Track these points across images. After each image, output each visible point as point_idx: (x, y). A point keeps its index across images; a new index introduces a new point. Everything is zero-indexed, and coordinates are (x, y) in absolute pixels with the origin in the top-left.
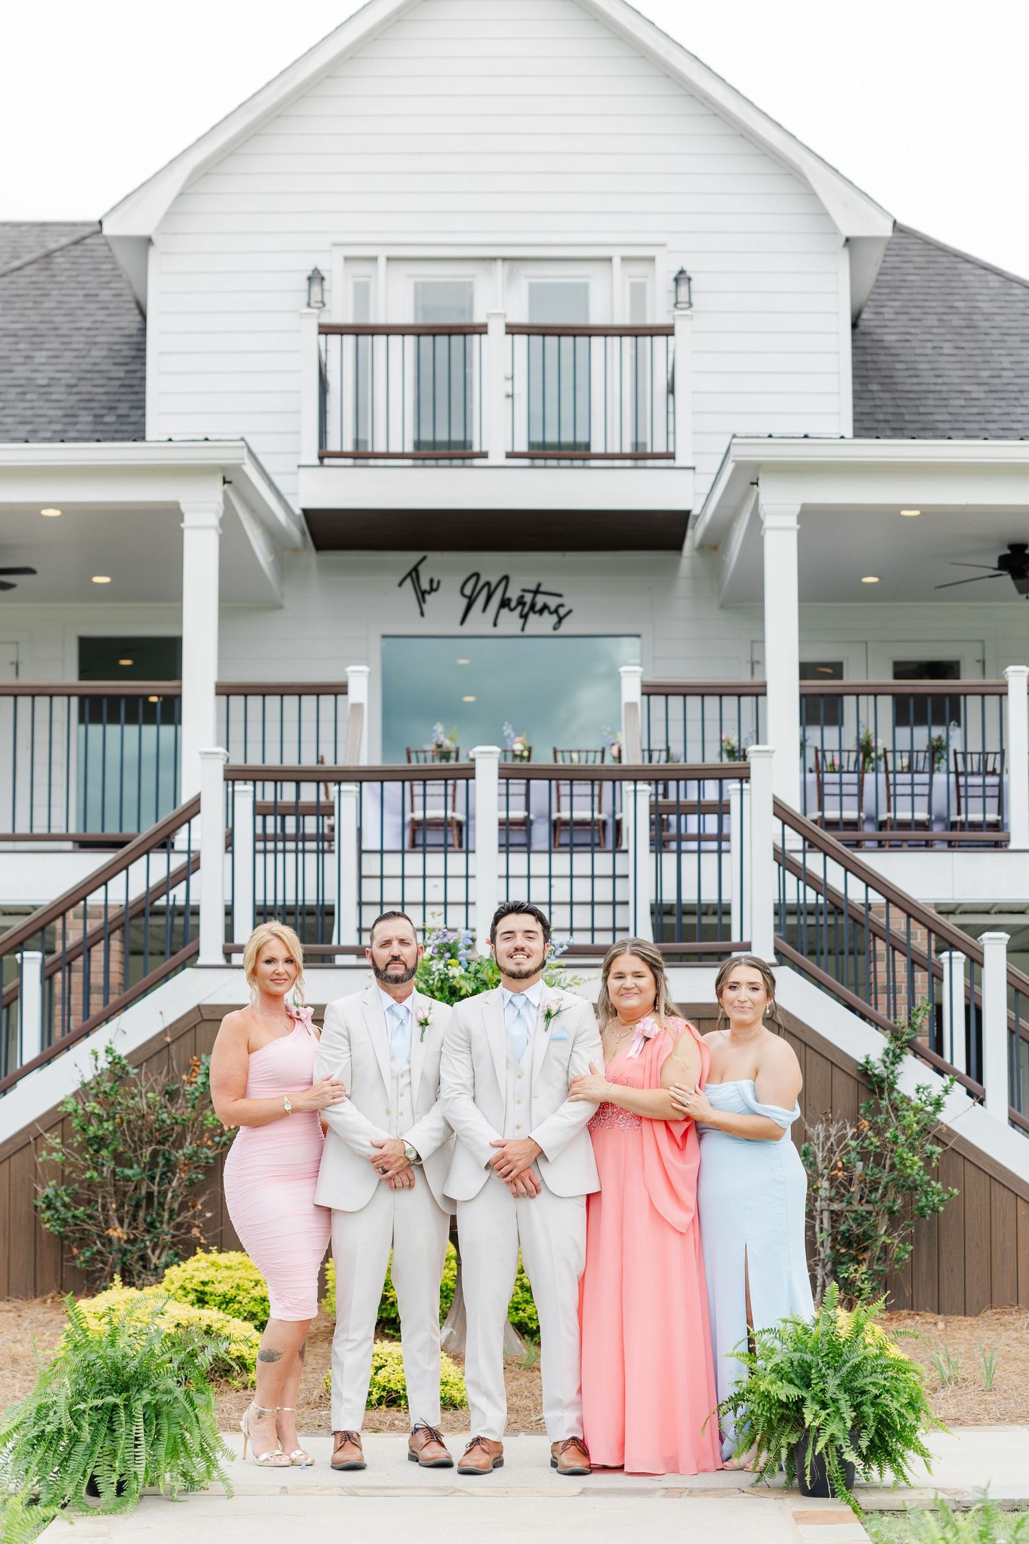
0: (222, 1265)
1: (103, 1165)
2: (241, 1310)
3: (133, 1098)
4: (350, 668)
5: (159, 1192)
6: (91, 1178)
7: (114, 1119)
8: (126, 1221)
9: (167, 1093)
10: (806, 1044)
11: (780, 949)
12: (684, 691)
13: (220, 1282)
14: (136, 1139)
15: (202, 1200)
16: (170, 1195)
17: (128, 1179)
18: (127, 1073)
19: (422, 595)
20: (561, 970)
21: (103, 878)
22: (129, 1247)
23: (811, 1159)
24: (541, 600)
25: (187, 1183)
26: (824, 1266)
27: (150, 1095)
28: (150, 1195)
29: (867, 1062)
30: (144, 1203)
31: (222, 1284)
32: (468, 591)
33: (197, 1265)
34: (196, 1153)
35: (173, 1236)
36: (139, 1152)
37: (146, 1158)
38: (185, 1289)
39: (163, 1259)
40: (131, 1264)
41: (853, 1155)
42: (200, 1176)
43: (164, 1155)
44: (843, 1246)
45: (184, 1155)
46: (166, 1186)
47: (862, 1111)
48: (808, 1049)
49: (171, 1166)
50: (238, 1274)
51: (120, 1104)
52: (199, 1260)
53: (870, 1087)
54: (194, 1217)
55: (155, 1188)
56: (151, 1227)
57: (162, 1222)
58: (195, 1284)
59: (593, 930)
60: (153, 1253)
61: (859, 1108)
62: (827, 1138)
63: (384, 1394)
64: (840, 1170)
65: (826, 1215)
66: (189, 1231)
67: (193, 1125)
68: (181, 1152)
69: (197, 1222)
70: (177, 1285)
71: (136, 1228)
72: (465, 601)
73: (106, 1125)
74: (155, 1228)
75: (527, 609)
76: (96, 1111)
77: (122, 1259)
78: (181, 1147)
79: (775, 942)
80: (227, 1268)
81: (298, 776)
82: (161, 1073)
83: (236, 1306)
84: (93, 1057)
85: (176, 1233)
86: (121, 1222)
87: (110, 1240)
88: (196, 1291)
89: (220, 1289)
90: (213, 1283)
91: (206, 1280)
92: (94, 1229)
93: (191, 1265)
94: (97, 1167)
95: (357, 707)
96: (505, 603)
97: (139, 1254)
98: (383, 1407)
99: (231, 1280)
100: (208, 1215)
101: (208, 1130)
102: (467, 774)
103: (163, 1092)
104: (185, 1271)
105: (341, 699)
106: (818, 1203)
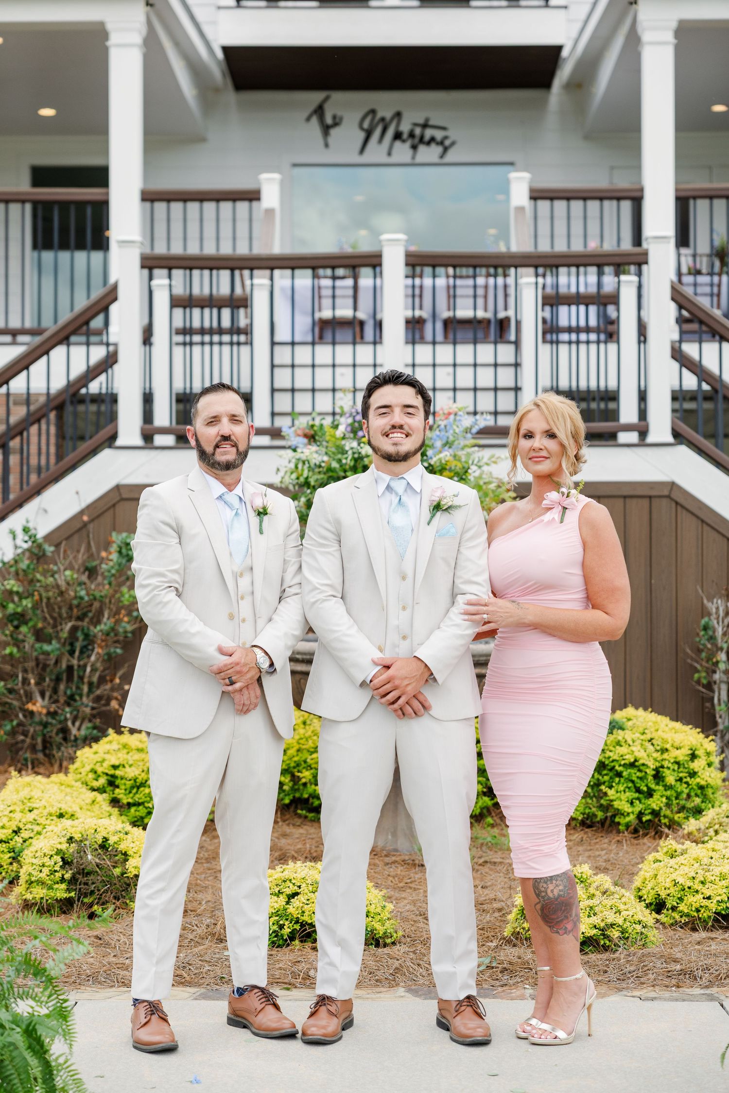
0: (134, 747)
1: (24, 641)
3: (52, 576)
4: (264, 176)
5: (79, 666)
6: (11, 654)
7: (33, 595)
8: (47, 694)
9: (87, 569)
10: (703, 521)
11: (677, 429)
12: (568, 196)
13: (130, 766)
14: (55, 615)
15: (120, 673)
16: (88, 669)
17: (47, 654)
18: (44, 551)
19: (326, 129)
20: (476, 448)
21: (25, 363)
22: (50, 720)
23: (710, 633)
24: (429, 133)
25: (106, 657)
26: (722, 737)
27: (68, 573)
28: (70, 668)
30: (64, 677)
31: (133, 768)
32: (366, 125)
33: (108, 747)
34: (113, 629)
35: (93, 708)
36: (59, 628)
37: (64, 635)
38: (96, 772)
39: (83, 732)
40: (50, 737)
42: (119, 651)
43: (83, 630)
45: (101, 631)
46: (85, 660)
48: (705, 525)
49: (89, 640)
51: (39, 581)
52: (111, 742)
54: (113, 689)
55: (75, 662)
56: (71, 700)
57: (81, 696)
58: (105, 768)
59: (496, 413)
60: (73, 724)
62: (727, 613)
63: (297, 927)
65: (724, 687)
66: (108, 703)
67: (110, 602)
68: (98, 628)
69: (115, 694)
70: (88, 768)
71: (56, 701)
72: (362, 135)
73: (24, 602)
74: (75, 700)
75: (417, 141)
76: (15, 589)
77: (42, 731)
78: (99, 622)
79: (673, 422)
81: (212, 264)
82: (78, 551)
84: (11, 536)
85: (95, 705)
86: (43, 695)
87: (32, 713)
88: (107, 774)
89: (131, 772)
90: (124, 766)
91: (117, 763)
92: (16, 703)
93: (102, 746)
94: (18, 643)
95: (270, 212)
96: (398, 136)
97: (59, 726)
98: (297, 942)
99: (141, 764)
101: (123, 607)
102: (374, 261)
103: (82, 570)
104: (96, 753)
105: (255, 204)
106: (717, 677)
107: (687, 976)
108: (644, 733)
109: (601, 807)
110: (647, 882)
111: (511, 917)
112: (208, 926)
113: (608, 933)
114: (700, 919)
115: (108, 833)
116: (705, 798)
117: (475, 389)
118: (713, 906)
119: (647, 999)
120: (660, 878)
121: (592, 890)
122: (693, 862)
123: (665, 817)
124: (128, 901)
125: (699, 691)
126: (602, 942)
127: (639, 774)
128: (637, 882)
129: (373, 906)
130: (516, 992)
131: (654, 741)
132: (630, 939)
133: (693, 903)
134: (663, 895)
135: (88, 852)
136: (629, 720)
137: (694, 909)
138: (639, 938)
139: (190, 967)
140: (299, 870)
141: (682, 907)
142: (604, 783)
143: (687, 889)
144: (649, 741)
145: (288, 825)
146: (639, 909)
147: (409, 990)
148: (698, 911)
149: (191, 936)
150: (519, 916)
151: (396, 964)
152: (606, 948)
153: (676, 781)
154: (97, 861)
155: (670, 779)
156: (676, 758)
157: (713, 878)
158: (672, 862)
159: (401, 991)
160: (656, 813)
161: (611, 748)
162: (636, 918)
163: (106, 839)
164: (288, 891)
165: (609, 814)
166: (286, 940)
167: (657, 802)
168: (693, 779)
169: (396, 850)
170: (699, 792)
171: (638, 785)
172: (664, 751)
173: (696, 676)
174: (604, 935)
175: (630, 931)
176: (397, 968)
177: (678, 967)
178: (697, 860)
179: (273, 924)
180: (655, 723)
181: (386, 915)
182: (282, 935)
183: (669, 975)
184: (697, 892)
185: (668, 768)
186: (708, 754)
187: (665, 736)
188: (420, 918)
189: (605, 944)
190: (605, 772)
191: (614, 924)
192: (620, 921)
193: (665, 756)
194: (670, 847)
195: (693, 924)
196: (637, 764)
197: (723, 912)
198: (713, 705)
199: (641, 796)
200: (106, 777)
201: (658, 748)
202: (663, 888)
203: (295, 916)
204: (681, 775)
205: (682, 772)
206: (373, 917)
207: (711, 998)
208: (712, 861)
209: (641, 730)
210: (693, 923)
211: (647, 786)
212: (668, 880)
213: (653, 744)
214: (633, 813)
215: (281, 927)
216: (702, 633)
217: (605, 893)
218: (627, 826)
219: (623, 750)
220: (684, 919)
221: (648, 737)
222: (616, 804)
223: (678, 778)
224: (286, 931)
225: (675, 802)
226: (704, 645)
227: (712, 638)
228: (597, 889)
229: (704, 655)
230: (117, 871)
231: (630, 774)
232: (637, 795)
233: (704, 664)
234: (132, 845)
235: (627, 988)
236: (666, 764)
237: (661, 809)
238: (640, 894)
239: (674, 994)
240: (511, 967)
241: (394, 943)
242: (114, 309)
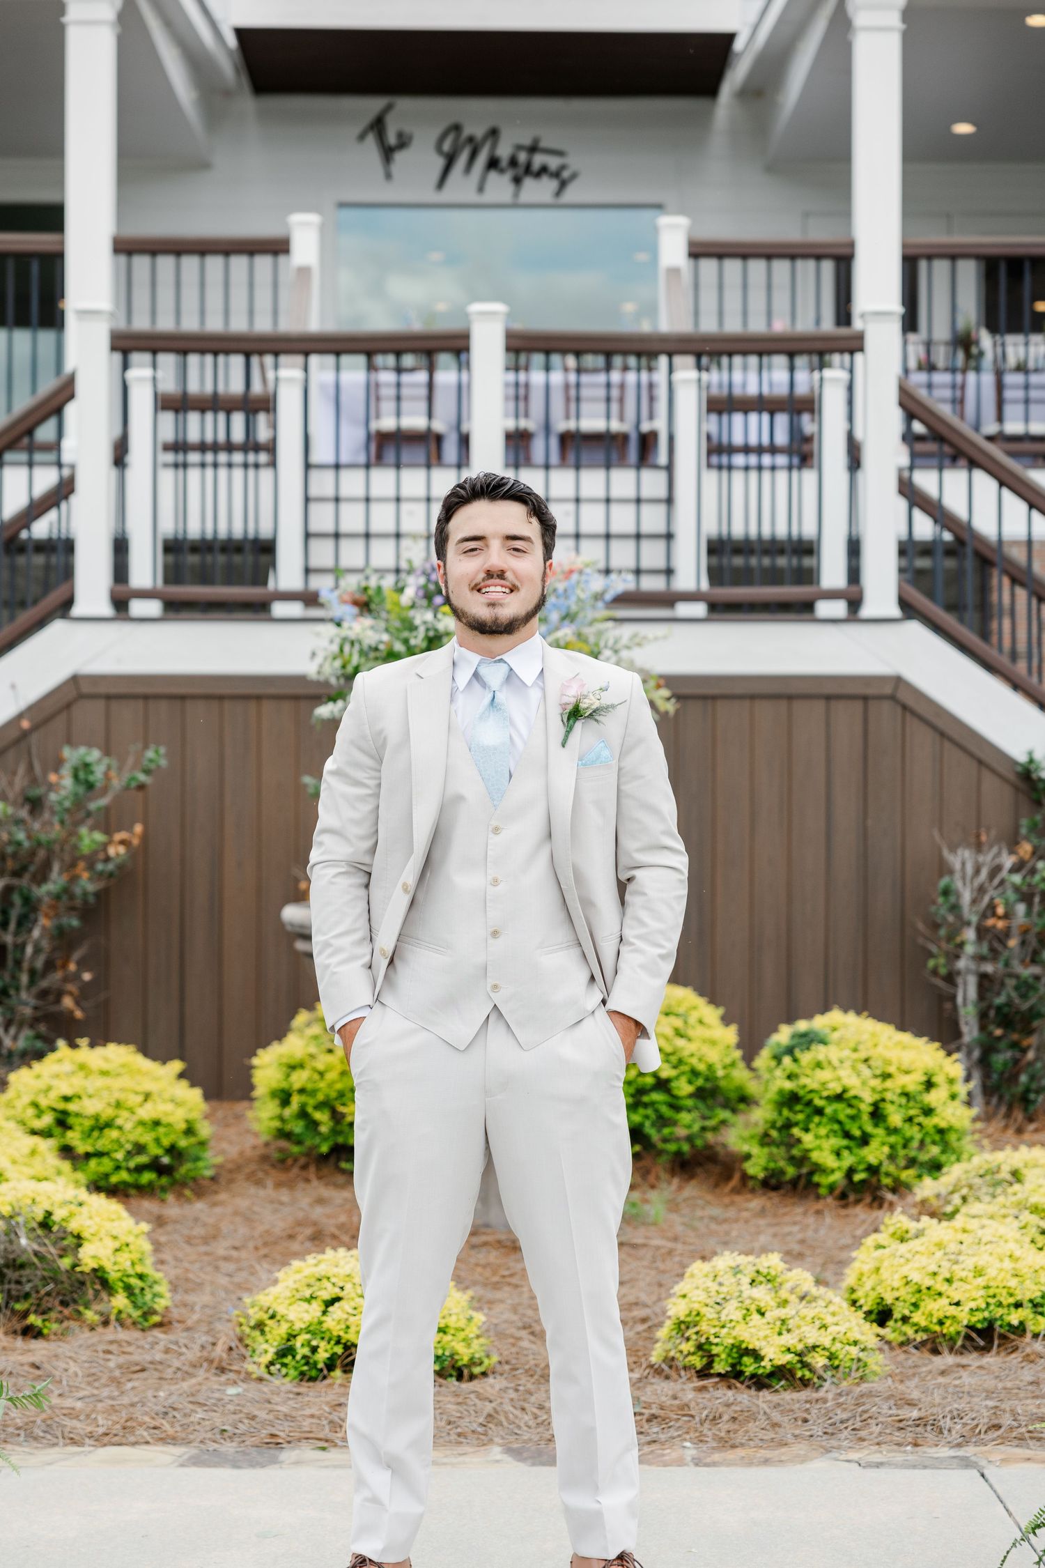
0: (95, 1068)
2: (122, 1140)
4: (296, 218)
5: (15, 945)
9: (27, 800)
10: (942, 734)
11: (906, 597)
12: (744, 253)
13: (90, 1096)
15: (77, 955)
16: (29, 950)
19: (388, 153)
20: (610, 624)
23: (953, 899)
24: (538, 160)
25: (55, 932)
26: (969, 1054)
28: (2, 948)
29: (1031, 761)
31: (94, 1100)
32: (447, 146)
33: (56, 1068)
34: (66, 890)
35: (36, 1008)
38: (37, 1107)
39: (21, 1044)
41: (1011, 895)
42: (75, 923)
43: (21, 891)
44: (999, 1025)
45: (49, 893)
46: (24, 937)
47: (1024, 831)
48: (945, 740)
49: (31, 906)
50: (117, 1083)
52: (60, 1061)
53: (1034, 796)
54: (66, 979)
56: (3, 995)
57: (18, 989)
58: (51, 1100)
59: (638, 572)
60: (6, 1030)
61: (1017, 828)
62: (977, 871)
63: (339, 1350)
64: (1000, 918)
65: (972, 980)
66: (58, 1000)
67: (62, 850)
68: (44, 888)
69: (69, 987)
70: (26, 1099)
72: (440, 162)
74: (9, 996)
75: (521, 171)
78: (44, 879)
79: (900, 589)
80: (104, 1073)
81: (217, 345)
82: (14, 773)
83: (114, 1134)
85: (39, 1003)
88: (54, 1110)
89: (90, 1107)
90: (79, 1097)
91: (68, 1092)
93: (48, 1068)
95: (304, 272)
96: (493, 164)
98: (338, 1373)
100: (87, 976)
101: (83, 857)
102: (460, 344)
103: (20, 800)
104: (38, 1077)
105: (282, 259)
106: (962, 964)
107: (929, 1428)
108: (855, 1050)
109: (792, 1160)
110: (864, 1279)
111: (662, 1333)
112: (203, 1347)
113: (808, 1359)
114: (944, 1335)
115: (52, 1205)
116: (946, 1147)
117: (608, 536)
118: (964, 1316)
119: (870, 1465)
120: (885, 1274)
121: (784, 1294)
122: (934, 1249)
123: (888, 1174)
124: (81, 1308)
125: (935, 986)
126: (799, 1374)
127: (850, 1111)
128: (850, 1279)
129: (454, 1318)
130: (671, 1454)
131: (872, 1063)
132: (841, 1369)
133: (934, 1312)
134: (889, 1299)
135: (22, 1233)
136: (834, 1029)
137: (935, 1320)
138: (854, 1367)
139: (176, 1413)
140: (342, 1263)
141: (918, 1318)
142: (796, 1124)
143: (925, 1291)
144: (866, 1060)
145: (327, 1185)
146: (854, 1323)
147: (509, 1451)
148: (941, 1323)
149: (176, 1363)
150: (674, 1333)
151: (489, 1407)
152: (805, 1383)
153: (905, 1121)
154: (36, 1247)
155: (895, 1118)
156: (903, 1087)
157: (963, 1274)
158: (903, 1248)
159: (496, 1452)
160: (873, 1170)
161: (808, 1072)
162: (853, 1336)
163: (49, 1214)
164: (326, 1295)
165: (804, 1170)
166: (321, 1370)
167: (875, 1153)
168: (929, 1118)
169: (487, 1226)
170: (937, 1137)
171: (847, 1127)
172: (886, 1076)
173: (931, 963)
174: (801, 1362)
175: (841, 1357)
176: (490, 1415)
177: (915, 1414)
178: (940, 1245)
179: (303, 1345)
180: (873, 1035)
181: (472, 1331)
182: (316, 1363)
183: (901, 1425)
184: (940, 1294)
185: (892, 1102)
186: (951, 1081)
187: (889, 1054)
188: (524, 1333)
189: (803, 1376)
190: (798, 1107)
191: (818, 1346)
192: (826, 1342)
193: (889, 1084)
194: (899, 1225)
195: (933, 1344)
196: (846, 1096)
197: (979, 1326)
198: (955, 1008)
199: (852, 1144)
200: (52, 1113)
201: (878, 1072)
202: (889, 1289)
203: (335, 1333)
204: (912, 1112)
205: (911, 1108)
206: (453, 1335)
207: (966, 1463)
208: (963, 1247)
209: (852, 1045)
210: (934, 1342)
211: (860, 1128)
212: (897, 1277)
213: (869, 1067)
214: (839, 1168)
215: (314, 1350)
216: (941, 900)
217: (802, 1298)
218: (832, 1188)
219: (824, 1075)
220: (921, 1337)
221: (863, 1055)
222: (815, 1156)
223: (906, 1118)
224: (322, 1356)
225: (902, 1152)
226: (944, 919)
227: (955, 908)
228: (792, 1291)
229: (943, 932)
230: (65, 1263)
231: (835, 1111)
232: (845, 1142)
233: (944, 945)
234: (88, 1222)
235: (839, 1448)
236: (889, 1096)
237: (881, 1164)
238: (854, 1296)
239: (910, 1457)
240: (661, 1413)
241: (484, 1374)
242: (71, 410)
